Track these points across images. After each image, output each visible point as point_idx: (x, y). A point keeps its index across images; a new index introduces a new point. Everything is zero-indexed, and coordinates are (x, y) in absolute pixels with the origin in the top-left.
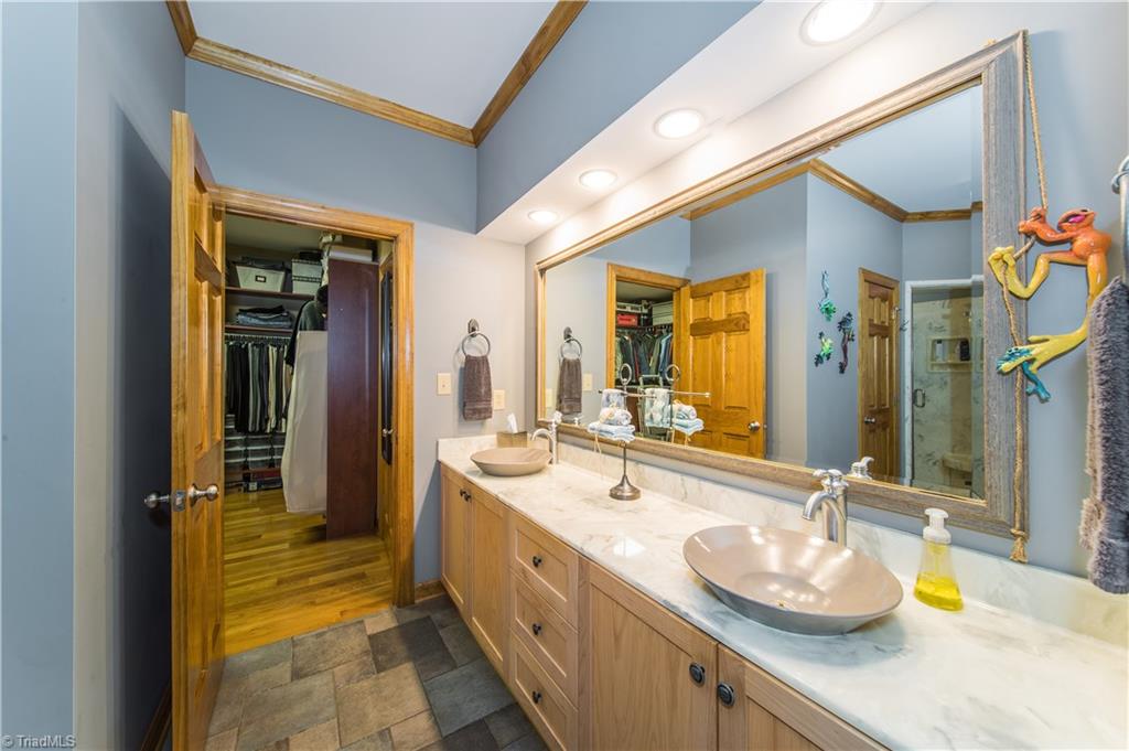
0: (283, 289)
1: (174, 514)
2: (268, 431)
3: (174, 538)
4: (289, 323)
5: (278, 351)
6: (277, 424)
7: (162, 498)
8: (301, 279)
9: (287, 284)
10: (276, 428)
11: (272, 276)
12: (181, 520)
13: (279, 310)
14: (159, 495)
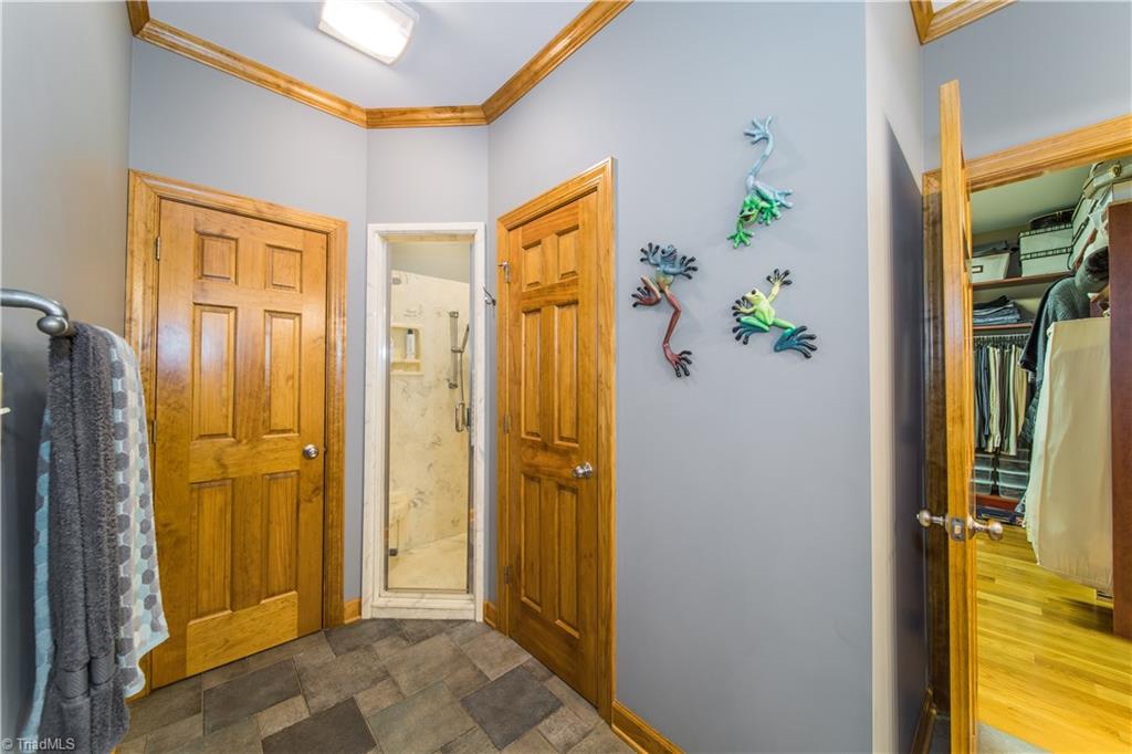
0: (1008, 275)
1: (951, 542)
2: (990, 450)
3: (951, 571)
4: (1018, 316)
5: (1002, 353)
6: (1002, 442)
7: (935, 518)
8: (1033, 256)
9: (1014, 268)
10: (1001, 448)
11: (991, 262)
12: (960, 551)
13: (1002, 302)
14: (932, 515)
